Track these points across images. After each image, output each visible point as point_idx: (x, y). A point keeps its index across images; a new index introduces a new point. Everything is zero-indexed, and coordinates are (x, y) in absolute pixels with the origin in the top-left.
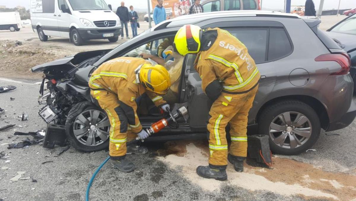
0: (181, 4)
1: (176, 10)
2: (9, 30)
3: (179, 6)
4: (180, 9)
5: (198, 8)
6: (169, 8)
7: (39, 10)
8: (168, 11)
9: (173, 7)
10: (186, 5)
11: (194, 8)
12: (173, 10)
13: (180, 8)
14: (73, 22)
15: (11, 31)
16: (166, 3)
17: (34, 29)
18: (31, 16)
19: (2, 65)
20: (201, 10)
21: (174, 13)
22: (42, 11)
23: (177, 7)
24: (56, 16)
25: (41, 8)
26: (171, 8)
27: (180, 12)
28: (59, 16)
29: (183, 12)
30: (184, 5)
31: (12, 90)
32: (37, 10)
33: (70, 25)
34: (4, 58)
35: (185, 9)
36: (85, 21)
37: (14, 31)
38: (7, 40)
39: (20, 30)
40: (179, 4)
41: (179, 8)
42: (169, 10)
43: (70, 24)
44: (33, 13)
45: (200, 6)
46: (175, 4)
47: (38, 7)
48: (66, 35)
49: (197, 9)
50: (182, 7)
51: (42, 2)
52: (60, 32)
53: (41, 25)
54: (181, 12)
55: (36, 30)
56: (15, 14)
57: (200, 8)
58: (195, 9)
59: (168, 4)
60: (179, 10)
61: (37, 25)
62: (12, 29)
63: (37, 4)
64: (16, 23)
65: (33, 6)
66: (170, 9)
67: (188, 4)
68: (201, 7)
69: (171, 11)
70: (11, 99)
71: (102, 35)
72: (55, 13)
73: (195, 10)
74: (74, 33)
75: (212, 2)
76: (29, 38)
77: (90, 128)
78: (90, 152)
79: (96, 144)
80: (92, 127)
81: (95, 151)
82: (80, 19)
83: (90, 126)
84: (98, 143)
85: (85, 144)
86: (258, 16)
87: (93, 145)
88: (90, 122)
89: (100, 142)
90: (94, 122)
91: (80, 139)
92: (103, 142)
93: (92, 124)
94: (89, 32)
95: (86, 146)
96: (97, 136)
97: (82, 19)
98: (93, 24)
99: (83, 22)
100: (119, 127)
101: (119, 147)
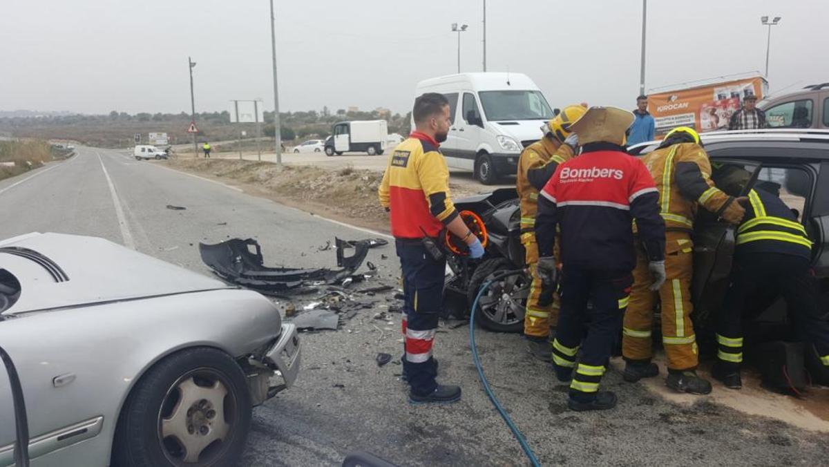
0: (718, 106)
1: (705, 119)
2: (366, 153)
3: (714, 110)
4: (716, 116)
5: (750, 116)
6: (688, 114)
8: (686, 121)
10: (730, 107)
11: (740, 115)
12: (698, 117)
13: (716, 113)
14: (484, 142)
15: (369, 155)
23: (707, 111)
26: (693, 114)
27: (715, 123)
30: (725, 107)
33: (478, 146)
34: (364, 198)
35: (725, 115)
37: (374, 155)
38: (367, 170)
39: (385, 153)
40: (714, 104)
41: (713, 114)
42: (687, 117)
43: (479, 144)
45: (756, 112)
48: (468, 165)
49: (746, 119)
50: (720, 111)
54: (717, 121)
56: (381, 125)
57: (756, 116)
58: (743, 117)
59: (686, 105)
60: (713, 119)
62: (372, 150)
64: (379, 141)
66: (692, 116)
67: (736, 104)
68: (758, 115)
69: (693, 121)
70: (383, 257)
73: (741, 120)
74: (484, 162)
75: (796, 101)
77: (501, 297)
78: (496, 331)
79: (507, 322)
80: (505, 296)
81: (505, 332)
82: (499, 136)
83: (502, 294)
84: (511, 322)
85: (492, 319)
86: (802, 140)
87: (503, 323)
88: (502, 288)
89: (513, 321)
90: (509, 290)
91: (486, 310)
92: (517, 321)
93: (505, 292)
94: (511, 160)
95: (493, 322)
96: (510, 312)
97: (501, 137)
98: (521, 145)
99: (502, 142)
100: (538, 297)
101: (535, 323)
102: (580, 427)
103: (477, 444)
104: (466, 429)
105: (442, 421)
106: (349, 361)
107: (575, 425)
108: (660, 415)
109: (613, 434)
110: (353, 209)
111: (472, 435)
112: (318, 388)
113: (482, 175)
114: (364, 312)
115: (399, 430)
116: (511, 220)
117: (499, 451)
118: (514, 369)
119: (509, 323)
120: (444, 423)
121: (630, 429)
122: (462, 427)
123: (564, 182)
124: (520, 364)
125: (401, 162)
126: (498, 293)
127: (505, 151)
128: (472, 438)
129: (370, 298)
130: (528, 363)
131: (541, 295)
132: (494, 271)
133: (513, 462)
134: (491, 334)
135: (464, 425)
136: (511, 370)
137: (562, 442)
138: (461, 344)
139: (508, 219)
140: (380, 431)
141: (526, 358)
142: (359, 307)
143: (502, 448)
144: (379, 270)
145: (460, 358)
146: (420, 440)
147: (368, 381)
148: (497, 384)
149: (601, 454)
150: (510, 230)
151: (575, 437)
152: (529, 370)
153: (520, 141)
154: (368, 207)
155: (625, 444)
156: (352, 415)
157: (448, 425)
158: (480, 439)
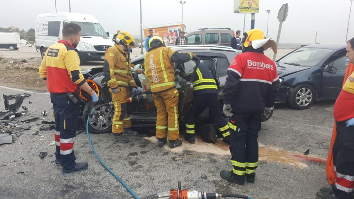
0: (169, 35)
1: (165, 40)
2: (8, 49)
3: (168, 36)
4: (169, 39)
5: (182, 39)
7: (44, 33)
10: (174, 36)
13: (169, 38)
15: (10, 50)
16: (157, 33)
17: (38, 50)
18: (36, 37)
19: (12, 78)
20: (185, 41)
22: (47, 34)
23: (166, 37)
25: (47, 31)
27: (169, 42)
29: (171, 41)
30: (172, 36)
31: (28, 97)
32: (42, 33)
34: (12, 72)
35: (173, 39)
36: (86, 45)
37: (13, 50)
38: (11, 58)
39: (19, 49)
40: (168, 34)
41: (168, 38)
44: (38, 35)
46: (165, 34)
47: (44, 30)
50: (170, 37)
51: (47, 26)
53: (44, 46)
54: (170, 41)
55: (39, 50)
56: (16, 35)
58: (180, 39)
60: (168, 40)
61: (41, 46)
62: (12, 48)
63: (43, 28)
64: (16, 43)
65: (39, 29)
67: (175, 35)
68: (185, 39)
70: (30, 103)
71: (100, 58)
72: (59, 37)
75: (196, 34)
76: (31, 57)
77: (99, 118)
78: (98, 133)
79: (103, 128)
80: (101, 117)
81: (102, 133)
82: (82, 43)
83: (99, 116)
84: (104, 128)
85: (95, 128)
86: (211, 49)
87: (101, 129)
88: (99, 114)
89: (105, 127)
90: (102, 114)
91: (92, 124)
92: (107, 127)
93: (101, 115)
94: (89, 54)
95: (96, 129)
96: (103, 124)
97: (84, 44)
98: (94, 48)
99: (84, 46)
100: (120, 116)
101: (118, 127)
102: (143, 170)
103: (101, 187)
104: (94, 182)
105: (82, 180)
106: (23, 159)
107: (141, 169)
108: (172, 158)
109: (156, 170)
110: (6, 78)
111: (97, 184)
112: (9, 176)
114: (25, 133)
115: (60, 189)
116: (102, 83)
117: (111, 188)
118: (110, 149)
119: (103, 129)
120: (83, 181)
121: (162, 166)
122: (92, 181)
123: (250, 68)
124: (112, 146)
125: (54, 54)
126: (97, 116)
127: (86, 50)
128: (98, 185)
129: (28, 124)
130: (115, 146)
131: (121, 115)
132: (95, 106)
133: (119, 192)
134: (95, 135)
135: (92, 180)
136: (108, 150)
137: (138, 178)
138: (82, 142)
139: (101, 82)
140: (50, 192)
141: (114, 144)
142: (22, 130)
143: (113, 186)
144: (29, 110)
145: (83, 148)
146: (72, 191)
147: (37, 167)
148: (104, 158)
149: (154, 179)
150: (102, 87)
151: (142, 174)
152: (117, 148)
153: (93, 46)
154: (15, 77)
155: (162, 173)
156: (32, 186)
157: (85, 181)
158: (102, 185)
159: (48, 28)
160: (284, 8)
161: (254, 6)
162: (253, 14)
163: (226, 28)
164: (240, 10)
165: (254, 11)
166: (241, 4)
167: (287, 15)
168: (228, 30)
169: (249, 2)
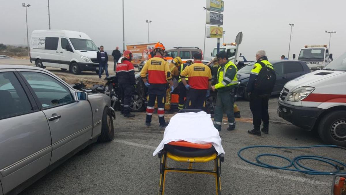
1: (145, 55)
3: (147, 52)
7: (40, 47)
9: (143, 53)
12: (143, 55)
16: (138, 49)
17: (32, 61)
18: (31, 50)
21: (143, 56)
22: (44, 48)
23: (145, 52)
24: (58, 52)
25: (44, 45)
26: (141, 53)
28: (61, 53)
32: (38, 47)
40: (147, 50)
42: (139, 54)
44: (34, 48)
46: (145, 51)
47: (40, 44)
51: (45, 41)
52: (60, 64)
53: (40, 58)
59: (139, 50)
60: (147, 55)
61: (36, 58)
63: (39, 42)
65: (34, 43)
69: (141, 56)
71: (96, 69)
72: (57, 51)
75: (172, 52)
79: (136, 109)
80: (135, 102)
82: (81, 56)
85: (132, 109)
94: (87, 65)
96: (136, 106)
97: (82, 57)
98: (90, 60)
99: (83, 58)
113: (74, 71)
127: (84, 62)
153: (90, 58)
159: (45, 43)
160: (239, 35)
161: (219, 33)
162: (219, 39)
163: (196, 48)
164: (211, 36)
165: (219, 37)
166: (212, 32)
167: (241, 40)
168: (197, 49)
169: (216, 31)
